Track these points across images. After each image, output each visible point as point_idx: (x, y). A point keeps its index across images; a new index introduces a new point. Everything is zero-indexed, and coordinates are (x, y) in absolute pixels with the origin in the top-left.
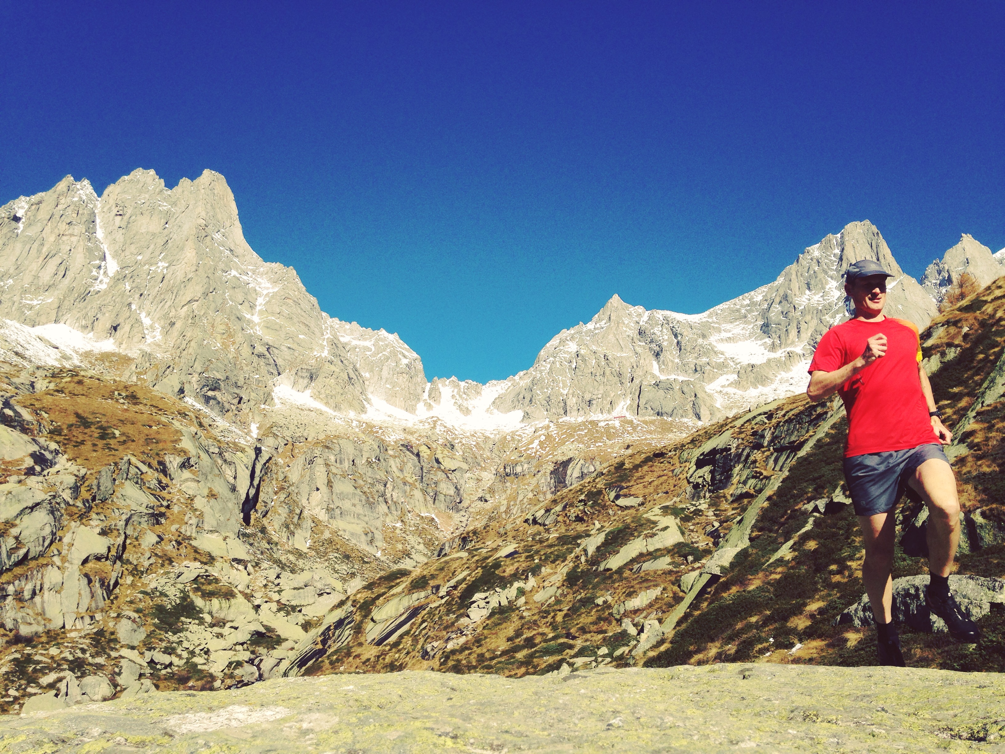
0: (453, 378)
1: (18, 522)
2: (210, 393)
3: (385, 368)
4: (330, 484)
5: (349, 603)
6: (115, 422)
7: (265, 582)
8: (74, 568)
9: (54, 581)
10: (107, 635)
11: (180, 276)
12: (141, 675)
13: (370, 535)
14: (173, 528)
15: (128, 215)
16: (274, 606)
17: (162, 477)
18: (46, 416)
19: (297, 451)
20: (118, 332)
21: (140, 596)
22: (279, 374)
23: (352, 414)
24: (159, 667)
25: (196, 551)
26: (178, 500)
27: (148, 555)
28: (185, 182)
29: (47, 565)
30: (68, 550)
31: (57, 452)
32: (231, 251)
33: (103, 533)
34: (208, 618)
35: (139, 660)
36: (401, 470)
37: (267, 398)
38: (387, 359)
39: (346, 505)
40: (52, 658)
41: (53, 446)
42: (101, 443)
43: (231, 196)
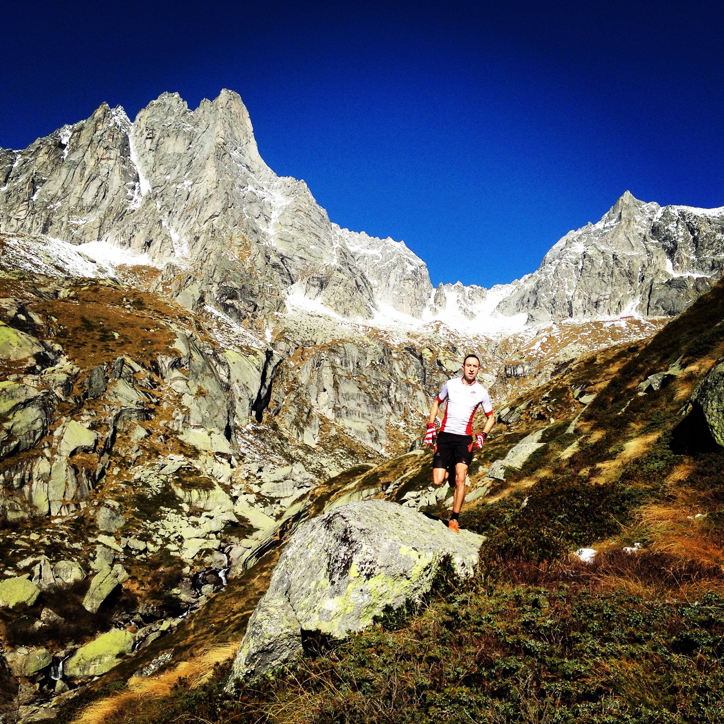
0: (459, 283)
1: (10, 417)
2: (229, 302)
3: (392, 275)
4: (336, 385)
6: (116, 326)
7: (247, 475)
8: (62, 460)
9: (42, 472)
10: (87, 522)
11: (203, 193)
12: (115, 561)
13: (374, 433)
14: (162, 423)
15: (156, 138)
16: (252, 498)
17: (154, 375)
18: (55, 320)
19: (306, 354)
20: (151, 247)
21: (123, 486)
22: (293, 283)
23: (359, 320)
24: (133, 552)
25: (182, 444)
26: (168, 397)
27: (135, 448)
28: (206, 103)
29: (37, 456)
30: (58, 443)
31: (59, 353)
32: (248, 167)
33: (93, 427)
34: (186, 508)
35: (115, 546)
36: (405, 372)
37: (280, 305)
38: (395, 266)
39: (352, 405)
40: (32, 542)
41: (57, 347)
42: (100, 345)
43: (247, 114)
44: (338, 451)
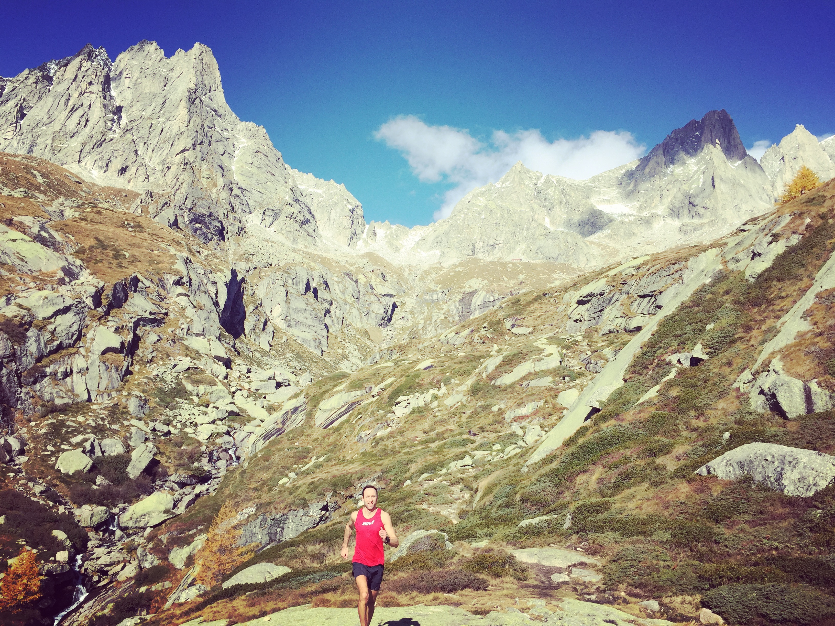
0: (387, 222)
1: (52, 320)
2: (197, 225)
3: (333, 211)
4: (287, 300)
5: (303, 396)
6: (125, 246)
7: (238, 375)
8: (95, 357)
9: (80, 366)
10: (121, 408)
11: (175, 130)
12: (147, 439)
13: (318, 341)
14: (170, 330)
15: (135, 78)
16: (245, 393)
17: (161, 290)
18: (73, 238)
19: (263, 274)
20: (127, 173)
21: (145, 380)
22: (251, 213)
24: (159, 433)
25: (187, 348)
26: (174, 309)
27: (151, 350)
28: (180, 53)
29: (75, 353)
30: (91, 344)
31: (81, 267)
32: (216, 111)
33: (117, 330)
34: (196, 399)
35: (144, 428)
36: (343, 293)
37: (241, 231)
38: (336, 204)
39: (300, 317)
40: (80, 423)
41: (78, 262)
42: (115, 262)
43: (216, 66)
44: (289, 355)
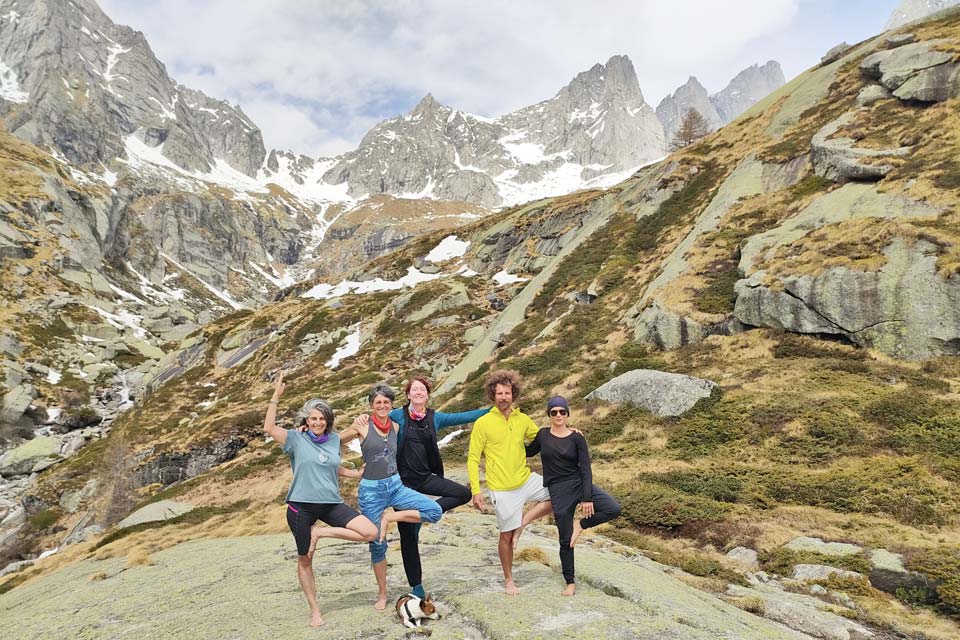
2: (68, 143)
4: (180, 232)
5: (202, 334)
11: (32, 28)
12: (23, 381)
13: (217, 277)
14: (42, 262)
17: (28, 217)
19: (150, 202)
21: (16, 317)
22: (131, 132)
25: (65, 283)
26: (45, 238)
27: (20, 283)
35: (20, 368)
39: (196, 251)
